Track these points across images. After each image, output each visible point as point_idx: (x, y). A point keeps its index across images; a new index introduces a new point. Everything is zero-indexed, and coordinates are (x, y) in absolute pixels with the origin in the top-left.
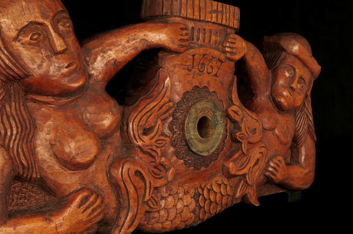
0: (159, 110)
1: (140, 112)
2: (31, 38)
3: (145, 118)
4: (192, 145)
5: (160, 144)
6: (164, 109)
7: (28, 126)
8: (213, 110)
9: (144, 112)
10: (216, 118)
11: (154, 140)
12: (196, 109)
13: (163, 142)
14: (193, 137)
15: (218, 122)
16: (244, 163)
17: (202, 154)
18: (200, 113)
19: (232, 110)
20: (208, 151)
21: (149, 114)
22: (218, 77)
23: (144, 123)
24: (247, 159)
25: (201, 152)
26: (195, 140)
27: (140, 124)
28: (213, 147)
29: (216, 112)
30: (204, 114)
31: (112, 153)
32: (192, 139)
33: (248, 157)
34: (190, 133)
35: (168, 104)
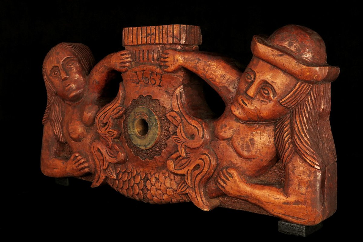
0: (112, 112)
1: (101, 112)
2: (54, 74)
3: (103, 116)
4: (132, 139)
5: (111, 134)
6: (116, 111)
7: (58, 116)
8: (149, 114)
9: (102, 113)
10: (151, 121)
11: (107, 131)
12: (135, 112)
13: (112, 133)
14: (132, 133)
15: (153, 124)
16: (184, 164)
17: (140, 147)
18: (137, 115)
19: (170, 116)
20: (145, 146)
21: (106, 114)
22: (162, 87)
23: (102, 119)
24: (187, 162)
25: (140, 146)
26: (134, 136)
27: (100, 120)
28: (150, 143)
29: (151, 116)
30: (141, 116)
31: (93, 136)
32: (132, 134)
33: (188, 160)
34: (130, 130)
35: (118, 108)
